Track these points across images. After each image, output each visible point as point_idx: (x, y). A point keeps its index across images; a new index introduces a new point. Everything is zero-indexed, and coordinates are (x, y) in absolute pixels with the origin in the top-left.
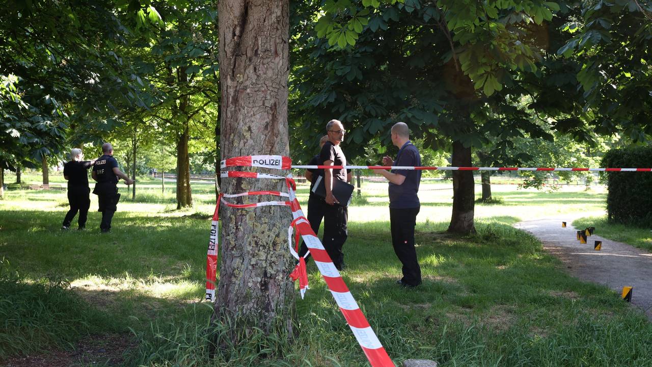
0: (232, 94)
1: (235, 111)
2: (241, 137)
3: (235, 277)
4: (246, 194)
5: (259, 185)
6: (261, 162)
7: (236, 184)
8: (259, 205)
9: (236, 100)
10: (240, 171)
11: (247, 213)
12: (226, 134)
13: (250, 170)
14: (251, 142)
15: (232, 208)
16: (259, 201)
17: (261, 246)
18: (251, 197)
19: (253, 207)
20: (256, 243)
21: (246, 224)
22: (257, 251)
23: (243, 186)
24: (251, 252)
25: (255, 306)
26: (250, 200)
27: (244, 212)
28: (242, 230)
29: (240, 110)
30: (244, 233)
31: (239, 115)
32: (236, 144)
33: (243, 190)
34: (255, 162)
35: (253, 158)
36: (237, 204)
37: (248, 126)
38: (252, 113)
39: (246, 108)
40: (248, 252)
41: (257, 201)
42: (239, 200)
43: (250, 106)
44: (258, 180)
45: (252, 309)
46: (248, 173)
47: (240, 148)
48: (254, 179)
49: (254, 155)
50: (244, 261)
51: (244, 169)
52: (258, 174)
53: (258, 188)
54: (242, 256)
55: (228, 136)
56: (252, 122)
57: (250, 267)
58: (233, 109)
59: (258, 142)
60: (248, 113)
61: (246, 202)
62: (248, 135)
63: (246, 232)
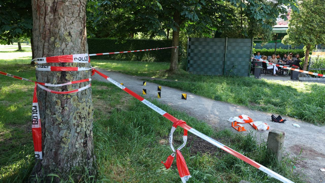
0: (51, 5)
1: (55, 19)
2: (63, 40)
3: (64, 143)
4: (70, 83)
5: (79, 76)
6: (80, 59)
7: (61, 76)
8: (80, 90)
9: (54, 10)
10: (63, 66)
11: (72, 97)
12: (45, 37)
13: (72, 65)
14: (71, 44)
15: (57, 94)
16: (80, 87)
17: (83, 118)
18: (74, 85)
19: (76, 92)
20: (80, 117)
21: (70, 105)
22: (80, 123)
23: (67, 78)
24: (76, 124)
25: (81, 159)
26: (73, 87)
27: (69, 97)
28: (68, 109)
29: (60, 18)
30: (69, 111)
31: (59, 22)
32: (58, 45)
33: (67, 81)
34: (76, 59)
35: (74, 56)
36: (62, 91)
37: (68, 31)
38: (71, 22)
39: (65, 17)
40: (74, 125)
41: (78, 87)
42: (64, 88)
43: (69, 16)
44: (78, 72)
45: (80, 161)
46: (71, 68)
47: (63, 48)
48: (75, 72)
49: (74, 54)
50: (71, 131)
51: (67, 64)
52: (79, 68)
53: (79, 78)
54: (69, 128)
55: (47, 39)
56: (72, 29)
57: (76, 134)
58: (52, 17)
59: (77, 44)
60: (67, 21)
61: (69, 90)
62: (68, 39)
63: (71, 111)
